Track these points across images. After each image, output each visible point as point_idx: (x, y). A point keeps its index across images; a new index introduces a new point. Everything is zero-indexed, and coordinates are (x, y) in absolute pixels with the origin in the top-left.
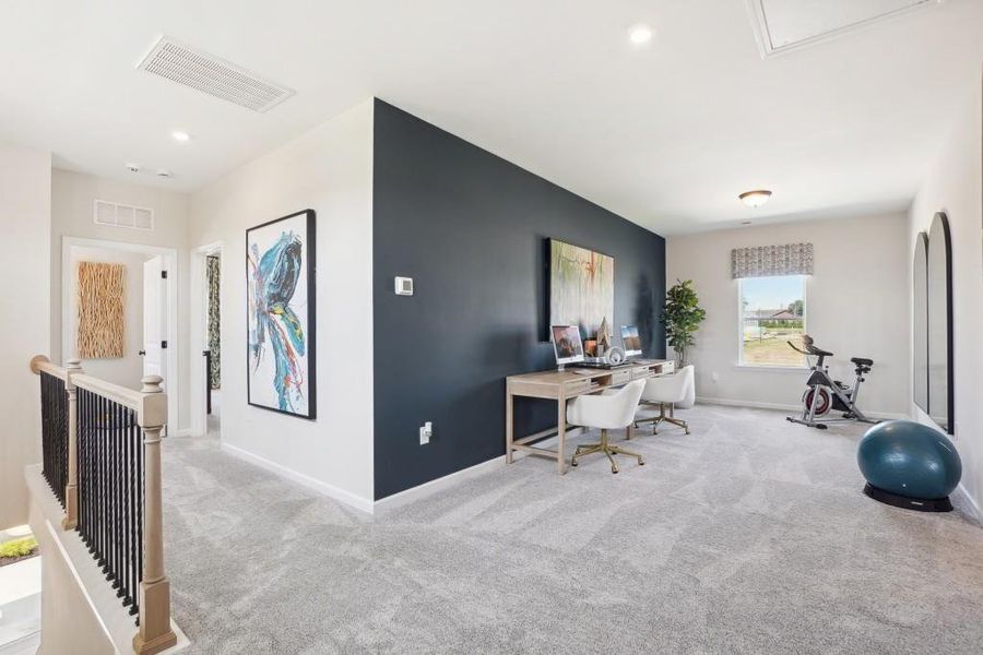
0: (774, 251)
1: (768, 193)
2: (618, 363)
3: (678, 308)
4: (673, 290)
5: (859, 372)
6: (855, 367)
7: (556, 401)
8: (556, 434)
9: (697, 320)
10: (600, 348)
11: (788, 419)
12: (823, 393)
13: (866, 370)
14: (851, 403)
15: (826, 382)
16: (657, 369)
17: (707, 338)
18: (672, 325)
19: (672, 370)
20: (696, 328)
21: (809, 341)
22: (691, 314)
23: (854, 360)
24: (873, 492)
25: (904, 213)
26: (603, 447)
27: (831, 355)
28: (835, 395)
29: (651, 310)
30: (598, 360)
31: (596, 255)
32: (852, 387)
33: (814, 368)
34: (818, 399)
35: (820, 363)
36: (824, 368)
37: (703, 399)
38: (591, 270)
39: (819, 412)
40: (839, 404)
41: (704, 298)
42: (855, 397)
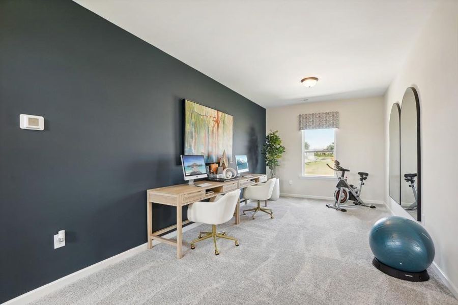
0: (320, 116)
1: (316, 79)
2: (230, 177)
3: (271, 146)
4: (268, 136)
5: (362, 180)
6: (359, 177)
7: (176, 207)
8: (175, 229)
9: (281, 152)
10: (220, 169)
11: (327, 206)
12: (344, 191)
13: (365, 179)
14: (358, 196)
15: (346, 186)
16: (256, 180)
17: (286, 162)
18: (268, 155)
19: (266, 180)
20: (281, 156)
21: (337, 163)
22: (277, 149)
23: (360, 173)
24: (379, 264)
25: (382, 96)
26: (213, 234)
27: (348, 171)
28: (350, 192)
29: (257, 147)
30: (218, 176)
31: (220, 113)
32: (358, 188)
33: (340, 178)
34: (342, 195)
35: (343, 175)
36: (345, 178)
37: (285, 194)
38: (217, 122)
39: (343, 202)
40: (352, 197)
41: (285, 141)
42: (360, 193)
